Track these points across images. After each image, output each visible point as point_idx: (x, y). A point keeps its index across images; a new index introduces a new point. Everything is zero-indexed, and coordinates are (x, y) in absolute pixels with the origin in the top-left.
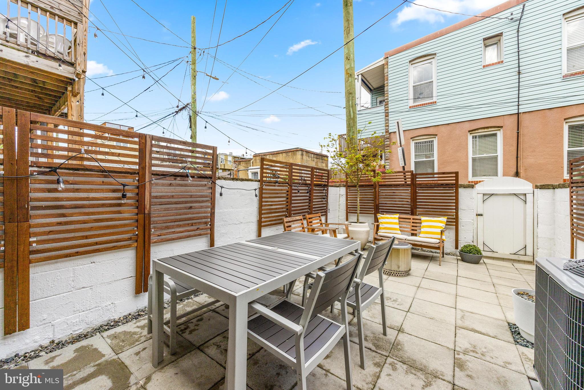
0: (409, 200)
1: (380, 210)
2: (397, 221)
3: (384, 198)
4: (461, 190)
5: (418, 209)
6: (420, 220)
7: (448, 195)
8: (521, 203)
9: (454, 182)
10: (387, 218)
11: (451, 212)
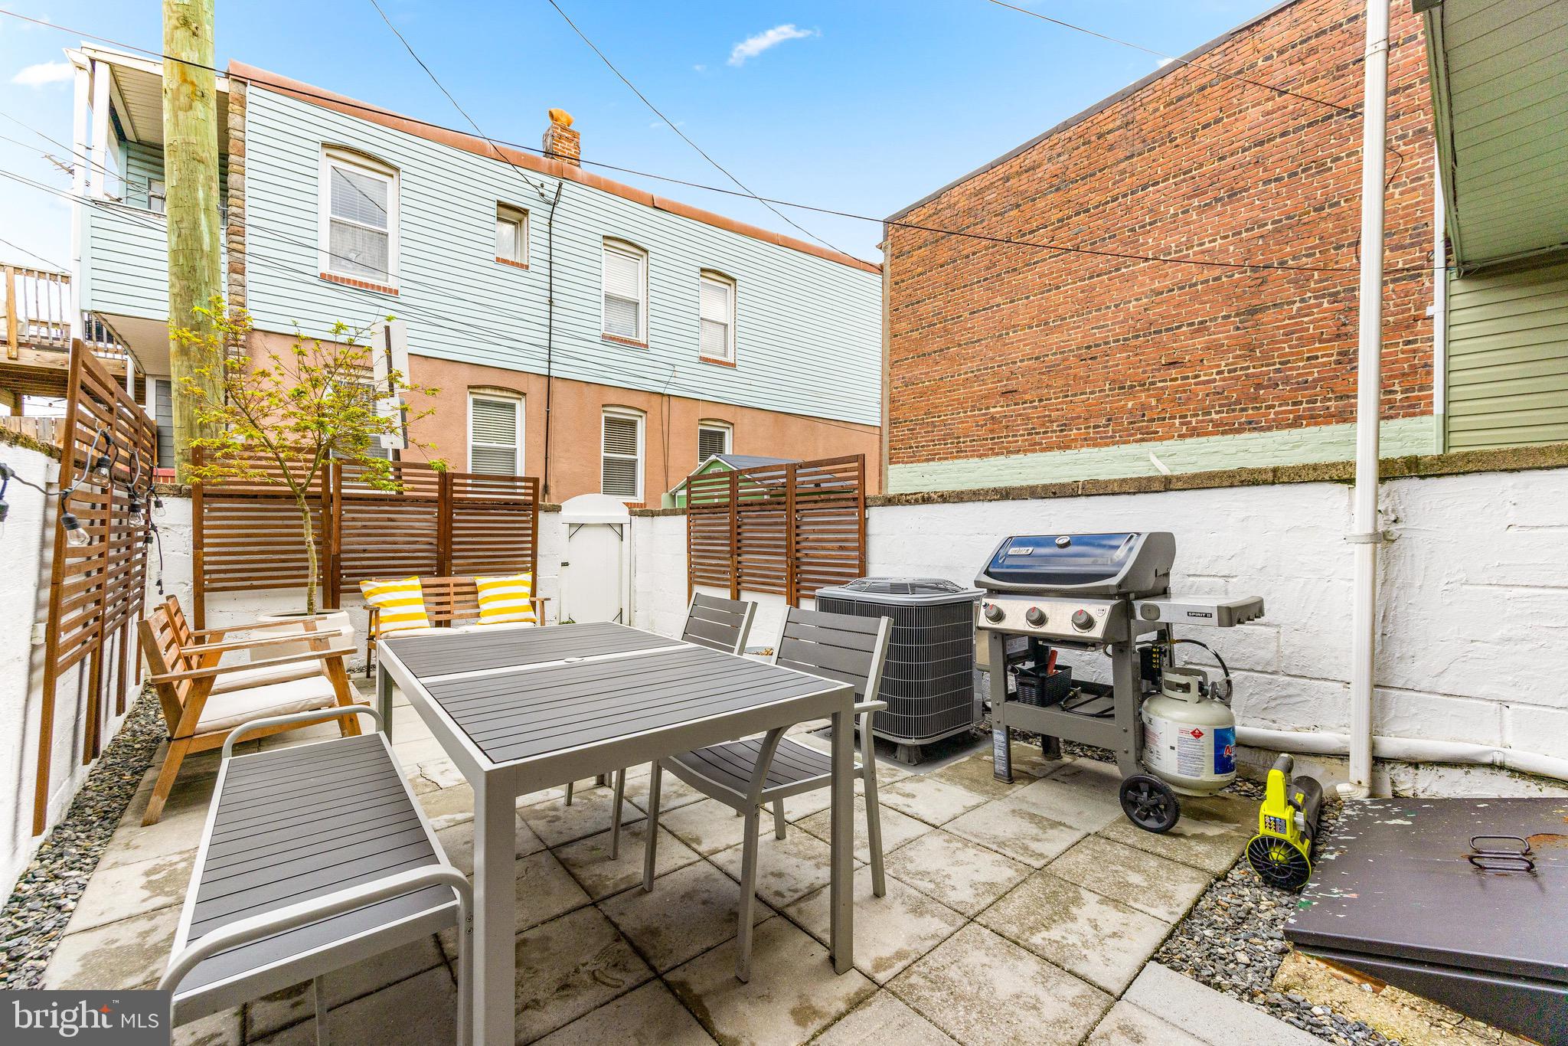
0: (434, 541)
1: (342, 571)
2: (418, 594)
3: (359, 535)
4: (542, 516)
5: (454, 562)
6: (474, 584)
7: (517, 525)
8: (616, 538)
9: (531, 498)
10: (395, 589)
11: (524, 562)
